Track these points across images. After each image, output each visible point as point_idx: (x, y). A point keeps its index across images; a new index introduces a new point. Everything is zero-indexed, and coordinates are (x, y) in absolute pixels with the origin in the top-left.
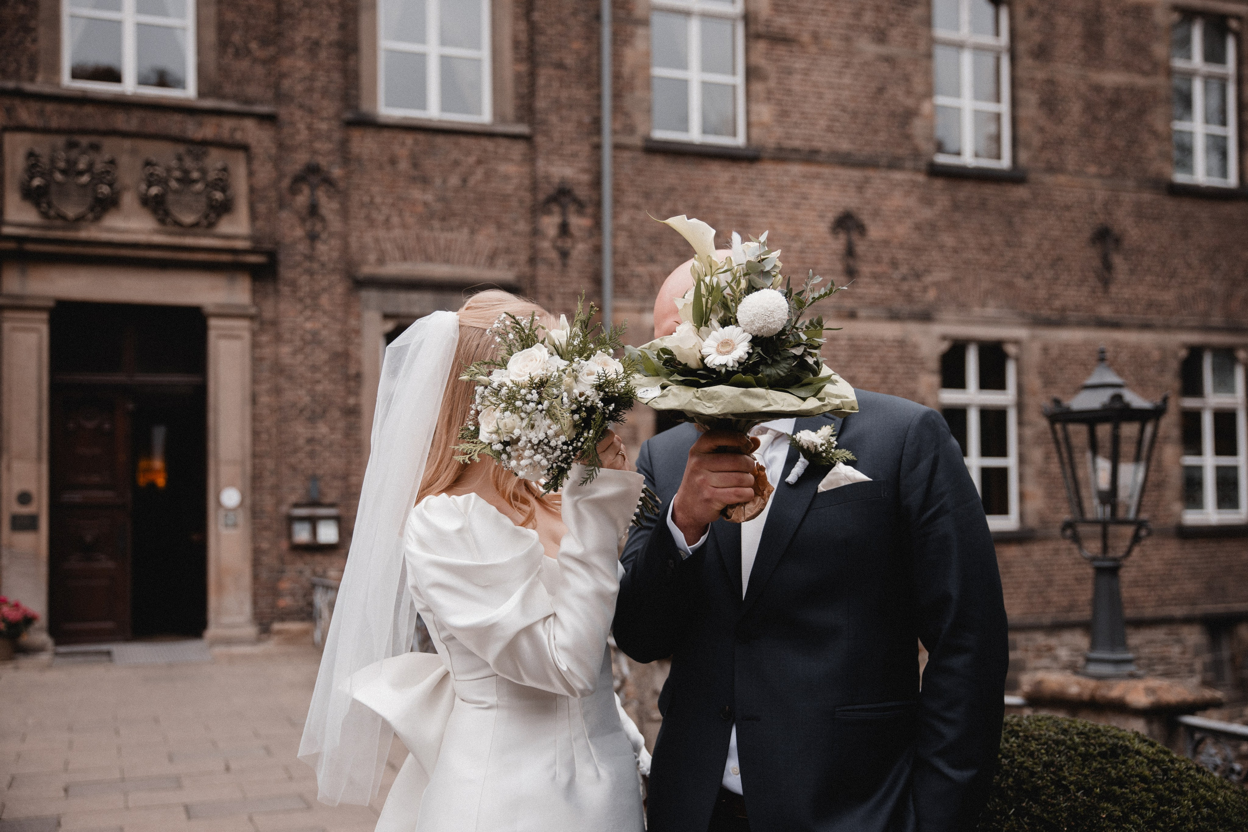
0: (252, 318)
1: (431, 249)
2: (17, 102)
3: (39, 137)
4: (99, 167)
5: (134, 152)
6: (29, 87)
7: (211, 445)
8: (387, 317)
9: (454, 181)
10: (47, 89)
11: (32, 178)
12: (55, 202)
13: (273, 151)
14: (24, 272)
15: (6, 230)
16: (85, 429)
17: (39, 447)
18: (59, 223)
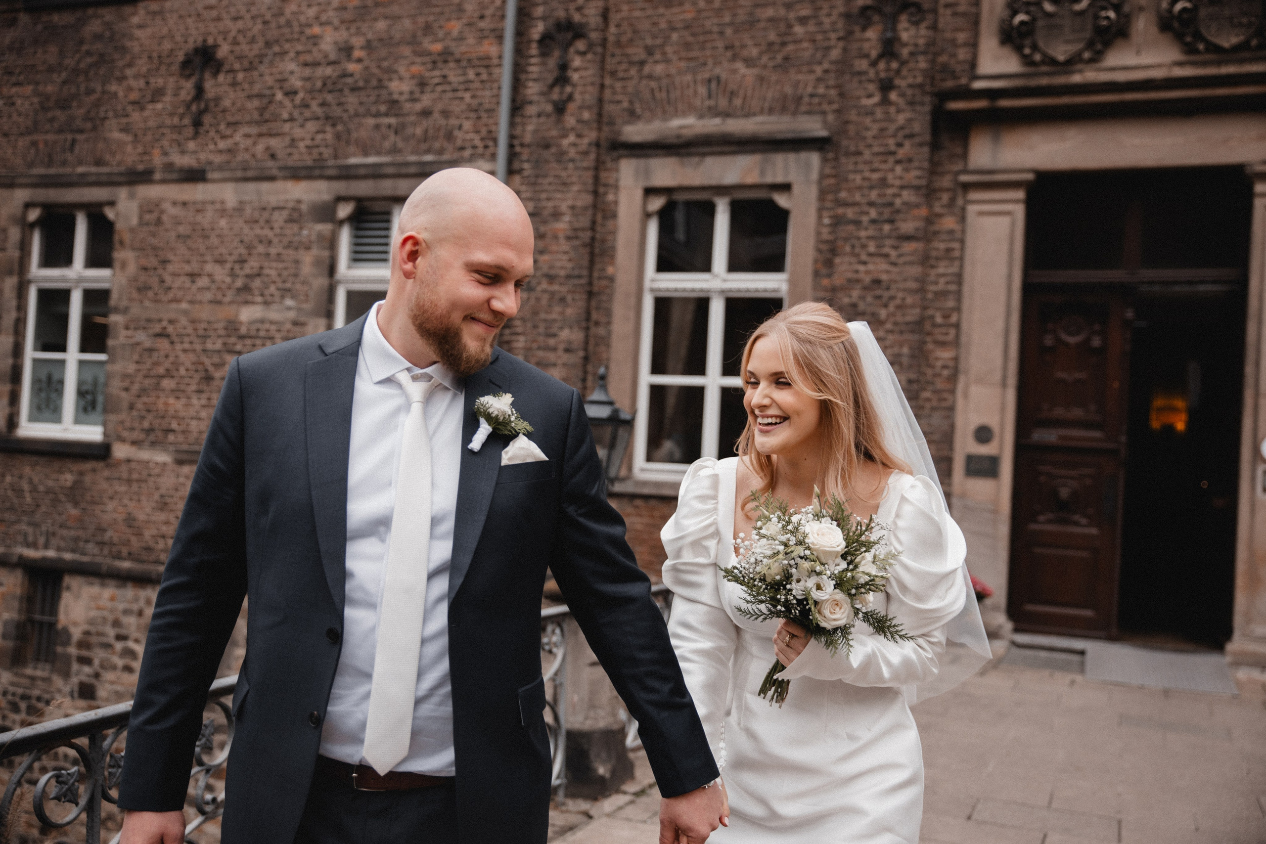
7: (1249, 370)
11: (1015, 13)
12: (1041, 44)
14: (996, 139)
15: (978, 85)
16: (1067, 345)
17: (1005, 368)
18: (1044, 69)
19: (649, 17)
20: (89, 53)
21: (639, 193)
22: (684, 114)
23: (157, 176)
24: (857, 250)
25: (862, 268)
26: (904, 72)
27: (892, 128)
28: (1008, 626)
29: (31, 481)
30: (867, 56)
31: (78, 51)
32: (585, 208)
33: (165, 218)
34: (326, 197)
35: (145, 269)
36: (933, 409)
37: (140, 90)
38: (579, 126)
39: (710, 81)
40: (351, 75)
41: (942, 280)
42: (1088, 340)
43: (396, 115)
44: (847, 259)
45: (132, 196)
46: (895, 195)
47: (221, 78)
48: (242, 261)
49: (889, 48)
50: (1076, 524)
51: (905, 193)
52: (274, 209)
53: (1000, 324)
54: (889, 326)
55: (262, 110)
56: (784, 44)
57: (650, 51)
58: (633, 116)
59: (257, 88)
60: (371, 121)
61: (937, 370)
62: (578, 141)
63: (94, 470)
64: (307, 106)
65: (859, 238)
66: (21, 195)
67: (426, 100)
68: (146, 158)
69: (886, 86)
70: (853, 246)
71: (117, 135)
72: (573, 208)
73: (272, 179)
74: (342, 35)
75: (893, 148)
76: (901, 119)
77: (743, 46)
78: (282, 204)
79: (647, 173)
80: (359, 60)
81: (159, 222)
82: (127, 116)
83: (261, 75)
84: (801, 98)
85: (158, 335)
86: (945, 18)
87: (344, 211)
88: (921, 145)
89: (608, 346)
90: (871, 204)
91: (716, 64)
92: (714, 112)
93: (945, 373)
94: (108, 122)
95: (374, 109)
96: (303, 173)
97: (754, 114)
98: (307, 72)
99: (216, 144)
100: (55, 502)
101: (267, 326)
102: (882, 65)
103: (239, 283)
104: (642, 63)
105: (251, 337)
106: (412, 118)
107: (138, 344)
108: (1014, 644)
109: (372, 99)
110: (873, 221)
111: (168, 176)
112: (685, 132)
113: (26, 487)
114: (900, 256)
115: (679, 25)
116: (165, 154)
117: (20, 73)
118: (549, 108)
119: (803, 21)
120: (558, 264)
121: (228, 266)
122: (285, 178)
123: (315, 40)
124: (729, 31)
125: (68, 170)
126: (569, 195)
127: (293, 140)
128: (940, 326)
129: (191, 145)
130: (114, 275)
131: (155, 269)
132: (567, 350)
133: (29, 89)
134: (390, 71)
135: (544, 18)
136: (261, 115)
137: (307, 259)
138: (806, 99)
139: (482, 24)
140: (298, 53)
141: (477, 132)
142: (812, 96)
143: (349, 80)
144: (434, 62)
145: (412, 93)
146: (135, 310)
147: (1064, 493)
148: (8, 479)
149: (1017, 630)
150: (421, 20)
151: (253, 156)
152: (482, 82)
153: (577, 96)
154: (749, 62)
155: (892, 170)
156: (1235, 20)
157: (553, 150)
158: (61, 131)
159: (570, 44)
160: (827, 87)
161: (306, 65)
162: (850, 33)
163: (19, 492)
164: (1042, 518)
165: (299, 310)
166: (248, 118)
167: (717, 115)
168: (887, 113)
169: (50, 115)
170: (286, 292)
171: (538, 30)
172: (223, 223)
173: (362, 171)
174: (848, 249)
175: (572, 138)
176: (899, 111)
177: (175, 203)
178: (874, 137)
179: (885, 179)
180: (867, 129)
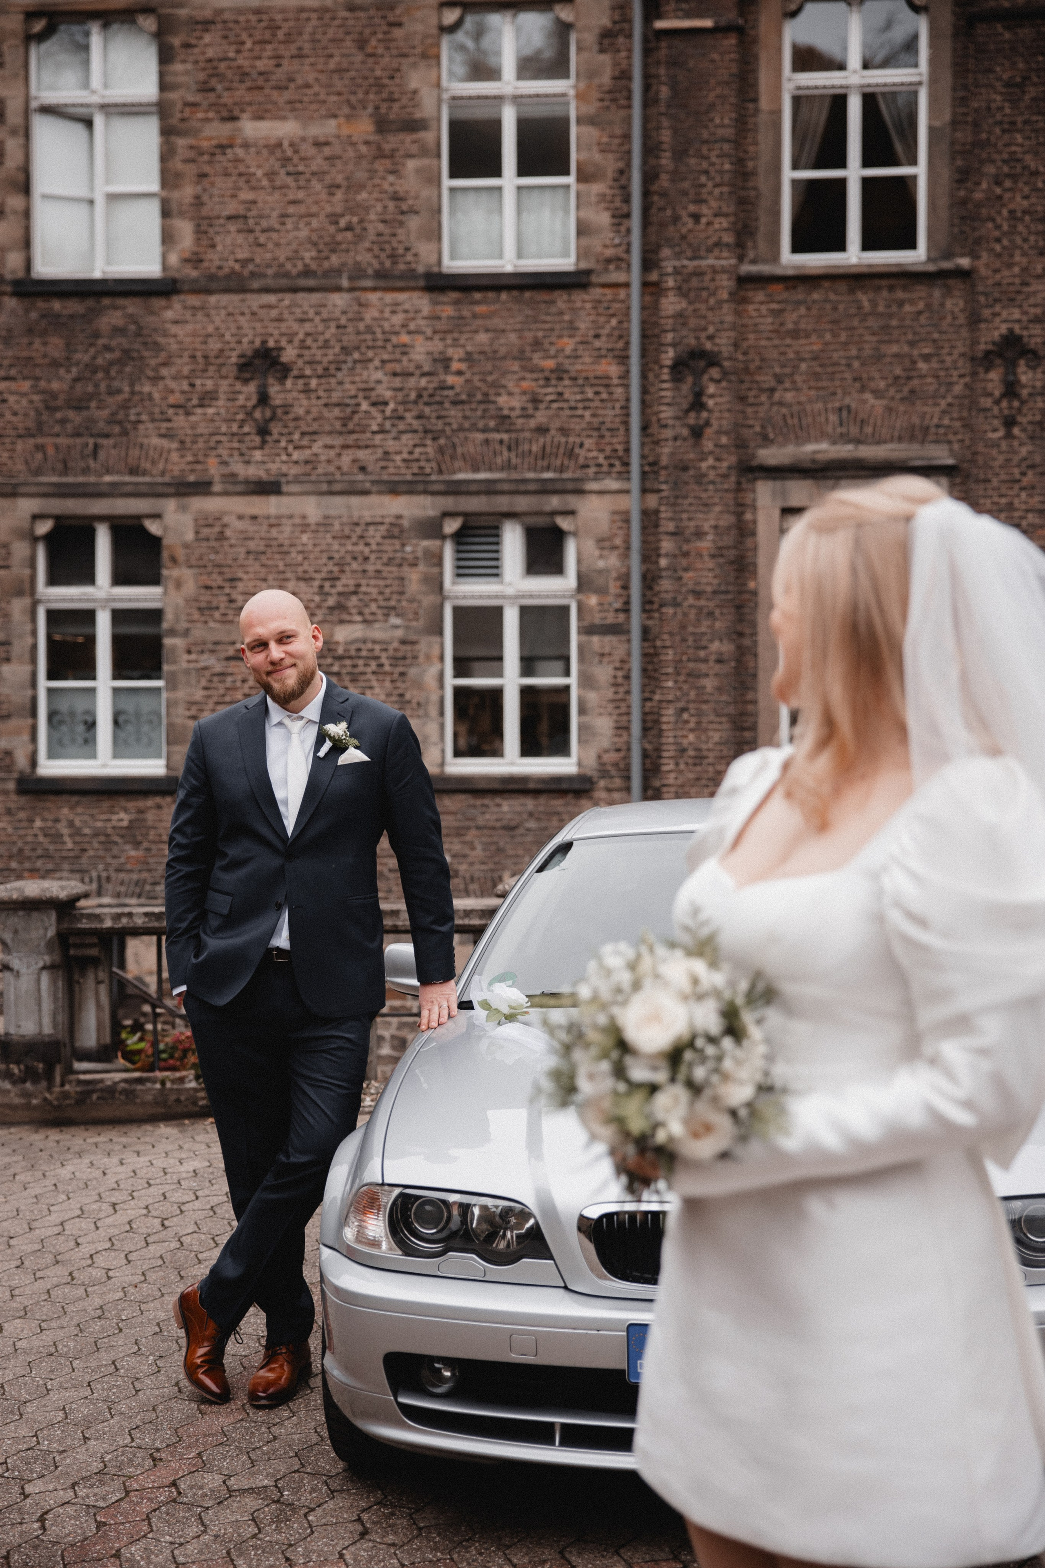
19: (775, 346)
20: (107, 348)
21: (777, 513)
22: (817, 440)
23: (217, 488)
26: (1025, 411)
27: (1016, 459)
29: (71, 824)
30: (990, 395)
31: (92, 345)
32: (729, 528)
33: (228, 533)
34: (432, 513)
35: (207, 588)
37: (183, 392)
38: (718, 450)
39: (840, 409)
40: (452, 388)
43: (507, 431)
45: (184, 509)
46: (1022, 518)
47: (289, 383)
48: (333, 579)
49: (1011, 389)
51: (1030, 516)
52: (368, 524)
55: (345, 421)
56: (909, 378)
57: (779, 379)
58: (766, 440)
59: (336, 396)
60: (480, 436)
62: (717, 464)
63: (159, 807)
64: (401, 418)
66: (27, 506)
67: (541, 417)
68: (199, 467)
69: (1010, 422)
71: (155, 441)
72: (716, 527)
73: (365, 493)
74: (437, 346)
75: (1018, 476)
76: (1024, 451)
77: (871, 379)
78: (379, 520)
79: (784, 494)
80: (460, 373)
81: (221, 537)
82: (169, 420)
83: (341, 383)
84: (927, 428)
85: (228, 659)
87: (451, 526)
89: (755, 655)
91: (845, 394)
92: (846, 438)
94: (141, 427)
95: (481, 424)
96: (404, 487)
97: (885, 442)
98: (397, 382)
99: (289, 455)
100: (108, 844)
101: (369, 646)
102: (1004, 404)
103: (331, 601)
104: (772, 390)
105: (350, 657)
106: (527, 435)
107: (205, 668)
109: (479, 413)
111: (230, 488)
112: (819, 457)
113: (65, 831)
115: (807, 356)
116: (225, 463)
117: (11, 366)
118: (685, 432)
119: (926, 358)
120: (704, 580)
121: (316, 583)
122: (380, 493)
123: (405, 349)
124: (856, 364)
125: (92, 479)
126: (711, 516)
127: (386, 453)
129: (258, 455)
130: (165, 593)
131: (220, 588)
132: (719, 661)
133: (26, 385)
134: (497, 386)
135: (674, 345)
136: (345, 425)
137: (414, 577)
138: (933, 430)
139: (597, 343)
140: (383, 362)
141: (601, 451)
142: (938, 426)
143: (450, 393)
144: (547, 379)
145: (524, 409)
146: (199, 632)
148: (38, 823)
150: (529, 336)
151: (339, 468)
152: (602, 401)
153: (715, 423)
154: (878, 394)
155: (1018, 496)
157: (691, 472)
158: (78, 435)
159: (704, 372)
160: (952, 419)
161: (395, 374)
162: (974, 374)
163: (57, 838)
165: (407, 628)
166: (327, 428)
167: (849, 441)
168: (1011, 446)
169: (58, 415)
170: (389, 611)
171: (669, 356)
172: (305, 538)
173: (474, 488)
175: (711, 461)
176: (1022, 444)
177: (240, 517)
178: (1001, 467)
179: (1011, 504)
180: (994, 459)
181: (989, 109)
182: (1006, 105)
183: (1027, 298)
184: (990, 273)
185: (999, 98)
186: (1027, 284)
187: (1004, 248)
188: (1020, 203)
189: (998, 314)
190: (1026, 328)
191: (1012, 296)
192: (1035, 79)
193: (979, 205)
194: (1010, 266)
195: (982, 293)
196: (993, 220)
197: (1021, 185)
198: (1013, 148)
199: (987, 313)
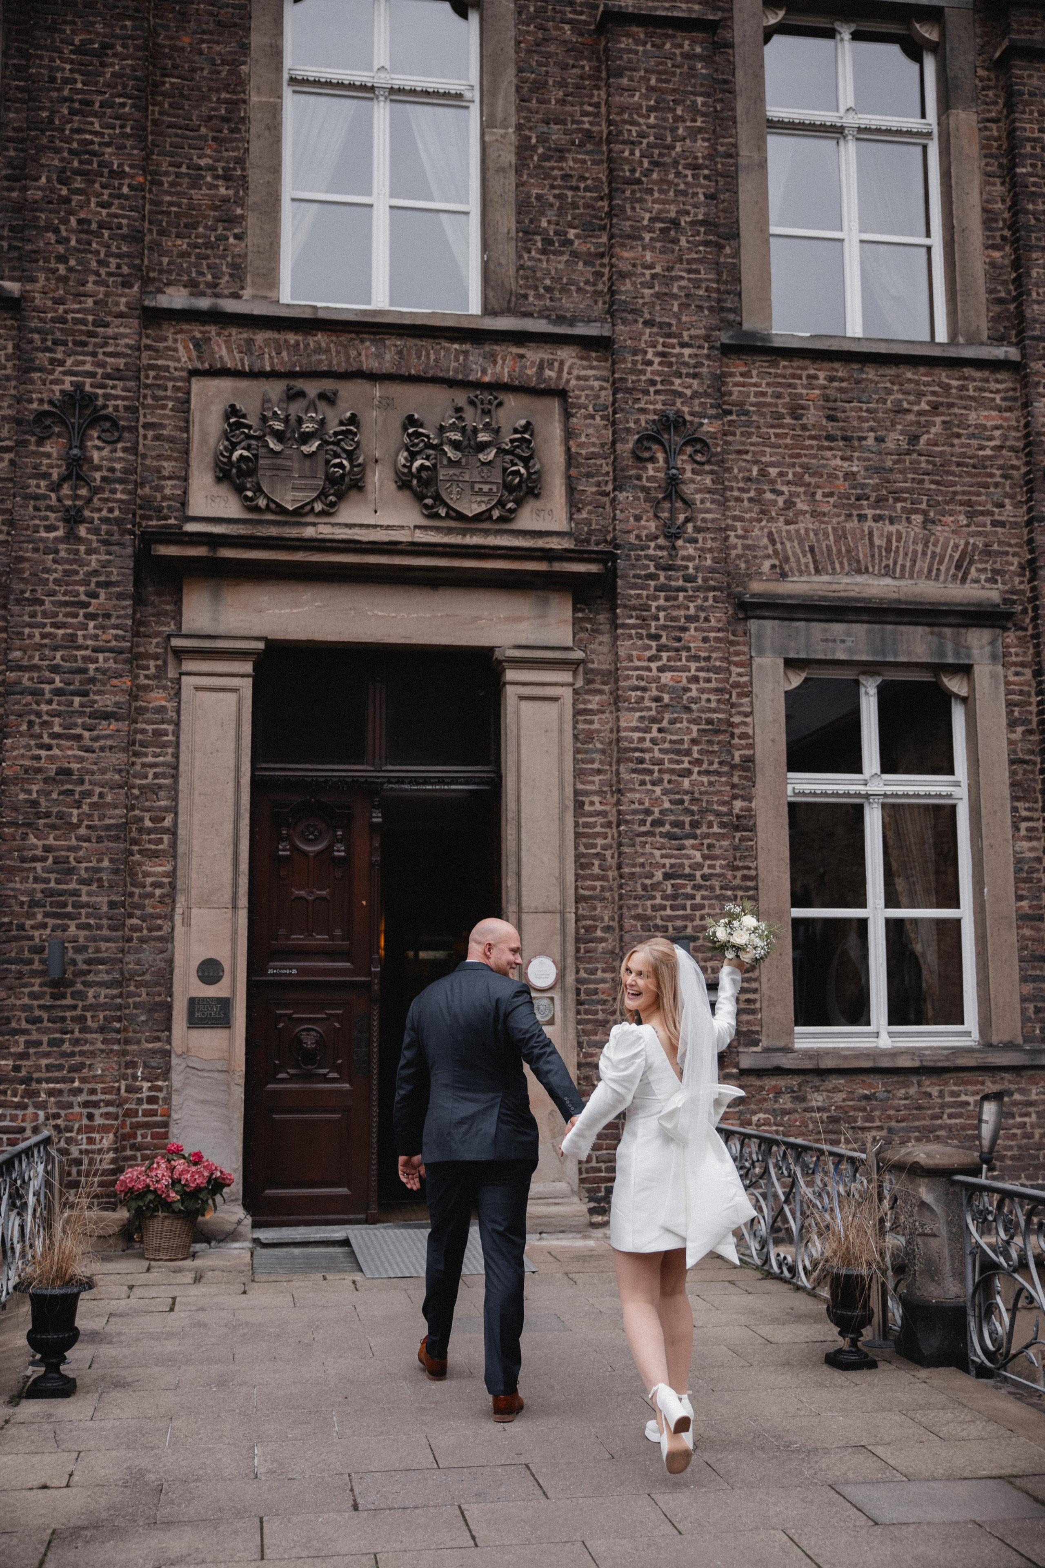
0: (573, 665)
1: (862, 553)
2: (213, 330)
3: (244, 384)
4: (333, 427)
5: (387, 404)
6: (230, 306)
7: (509, 882)
8: (791, 664)
9: (895, 439)
10: (258, 309)
11: (234, 446)
13: (606, 396)
14: (216, 598)
15: (190, 527)
16: (305, 854)
17: (235, 885)
18: (270, 517)
24: (37, 729)
25: (43, 753)
26: (97, 502)
27: (82, 572)
28: (249, 1221)
30: (46, 476)
36: (142, 940)
41: (151, 772)
42: (330, 849)
44: (23, 741)
46: (88, 659)
49: (75, 470)
50: (325, 1079)
51: (101, 656)
53: (228, 828)
54: (82, 831)
61: (149, 889)
65: (39, 714)
69: (73, 518)
70: (31, 724)
75: (83, 598)
76: (93, 560)
86: (146, 440)
88: (120, 596)
90: (55, 669)
93: (158, 892)
102: (66, 490)
108: (256, 1241)
110: (58, 692)
114: (95, 739)
128: (150, 831)
147: (309, 1041)
149: (256, 1225)
155: (83, 626)
156: (477, 487)
162: (24, 443)
164: (281, 1076)
168: (74, 552)
174: (24, 727)
176: (89, 552)
178: (56, 581)
179: (73, 637)
180: (47, 571)
181: (53, 80)
182: (77, 76)
183: (106, 344)
184: (49, 303)
185: (68, 67)
186: (107, 325)
187: (70, 270)
188: (94, 212)
189: (62, 363)
190: (103, 386)
191: (84, 338)
192: (119, 48)
193: (35, 206)
194: (79, 296)
195: (38, 331)
196: (57, 231)
197: (97, 186)
198: (88, 137)
199: (43, 358)
